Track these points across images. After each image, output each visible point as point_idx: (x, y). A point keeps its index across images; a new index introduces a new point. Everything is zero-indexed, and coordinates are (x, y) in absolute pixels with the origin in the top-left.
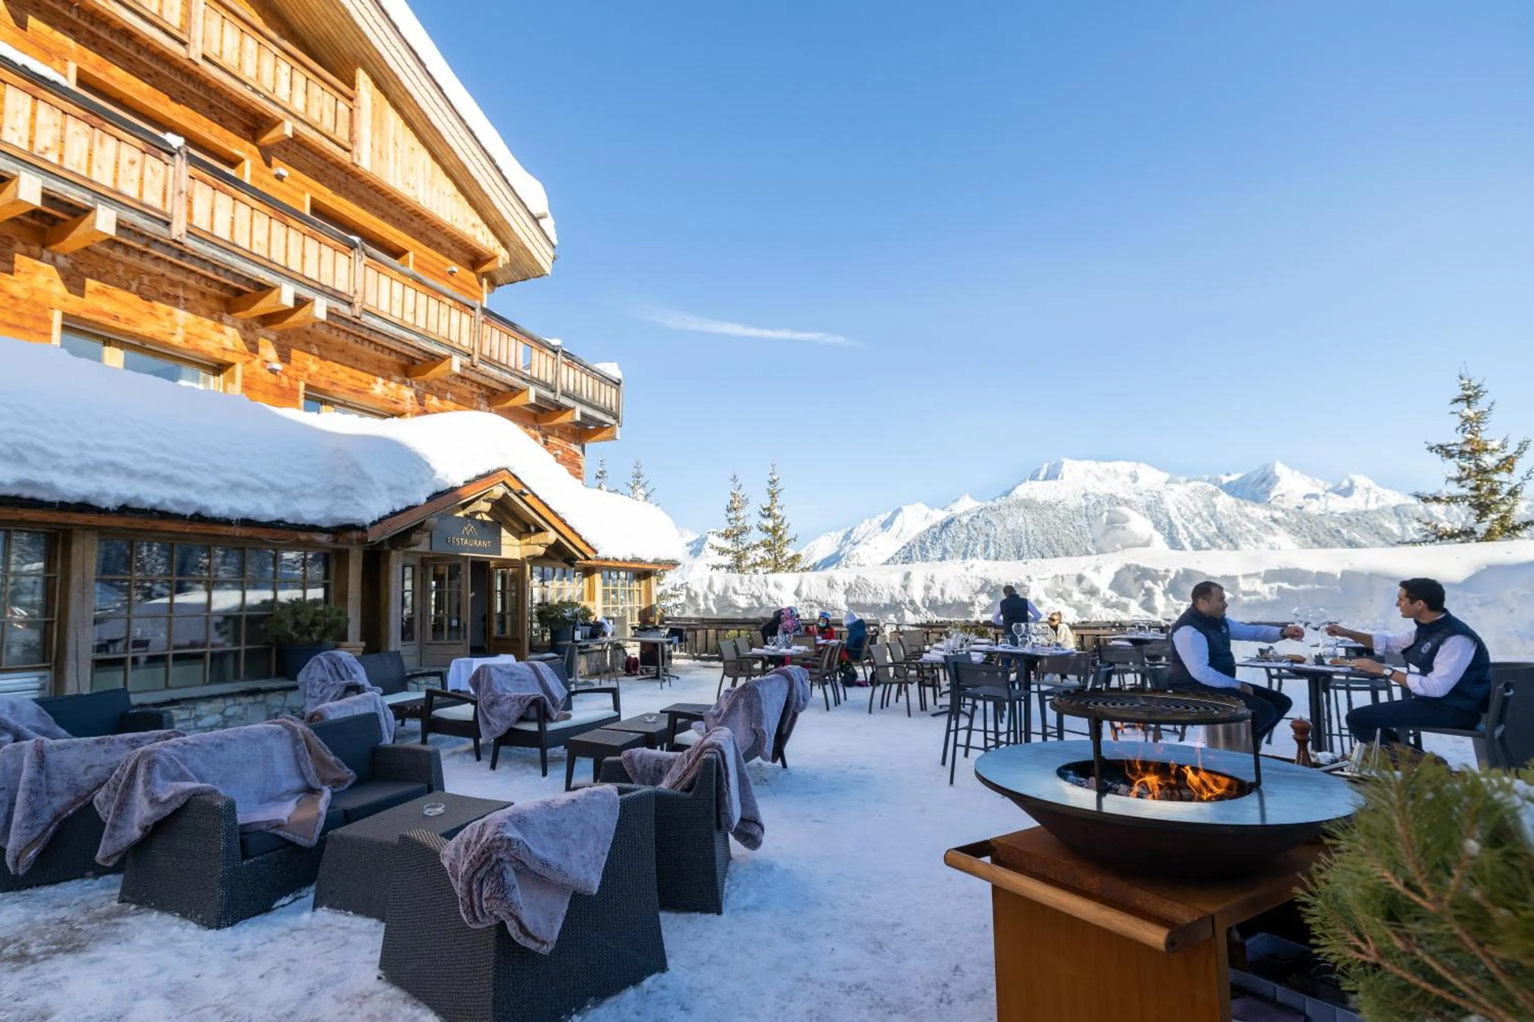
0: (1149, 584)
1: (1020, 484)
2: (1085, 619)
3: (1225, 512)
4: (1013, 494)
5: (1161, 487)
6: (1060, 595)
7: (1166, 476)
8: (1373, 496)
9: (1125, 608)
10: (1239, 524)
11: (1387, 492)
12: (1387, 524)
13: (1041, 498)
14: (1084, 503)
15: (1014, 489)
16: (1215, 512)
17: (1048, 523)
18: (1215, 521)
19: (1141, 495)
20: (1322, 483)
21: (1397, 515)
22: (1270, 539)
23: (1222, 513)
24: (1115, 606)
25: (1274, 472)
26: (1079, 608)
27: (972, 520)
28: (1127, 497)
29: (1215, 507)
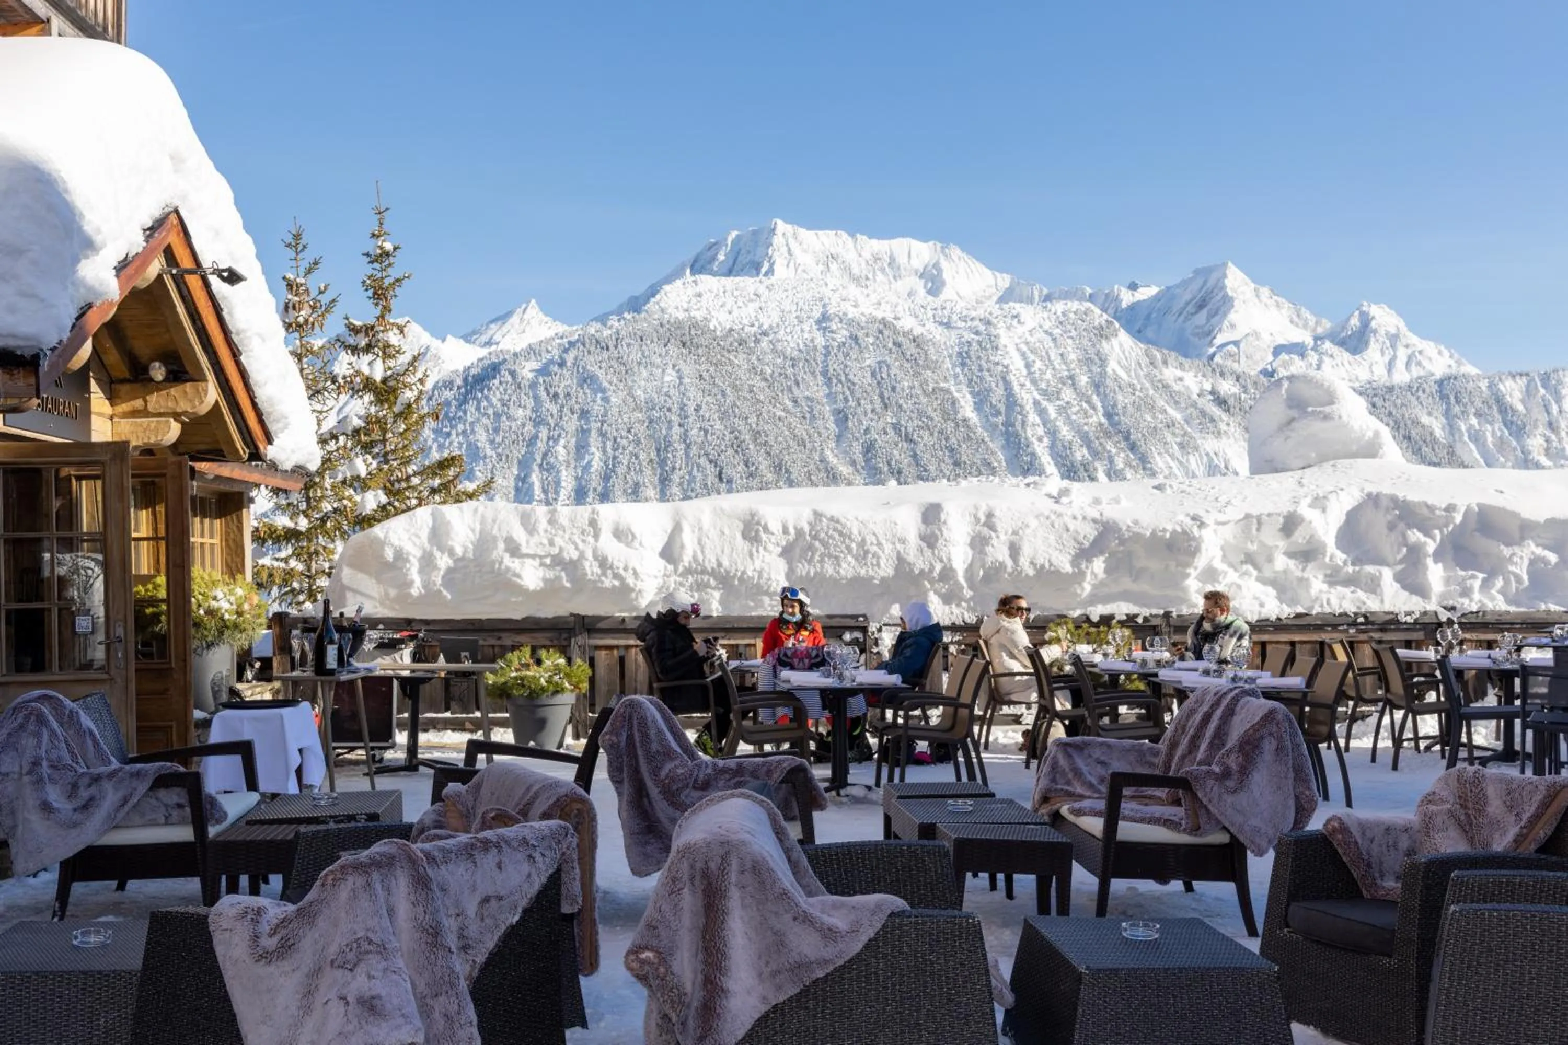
0: (1415, 536)
1: (669, 280)
2: (1300, 610)
3: (1122, 374)
4: (652, 305)
5: (991, 307)
6: (1249, 559)
7: (1005, 281)
8: (1402, 354)
9: (1373, 586)
10: (1152, 408)
11: (1429, 348)
12: (1425, 420)
13: (720, 321)
14: (820, 341)
15: (653, 291)
16: (1103, 374)
17: (735, 388)
18: (1104, 398)
19: (948, 325)
20: (1312, 320)
21: (1444, 397)
22: (1209, 444)
23: (1117, 379)
24: (1351, 581)
25: (1223, 287)
26: (1281, 586)
27: (544, 371)
28: (918, 331)
29: (1103, 362)
